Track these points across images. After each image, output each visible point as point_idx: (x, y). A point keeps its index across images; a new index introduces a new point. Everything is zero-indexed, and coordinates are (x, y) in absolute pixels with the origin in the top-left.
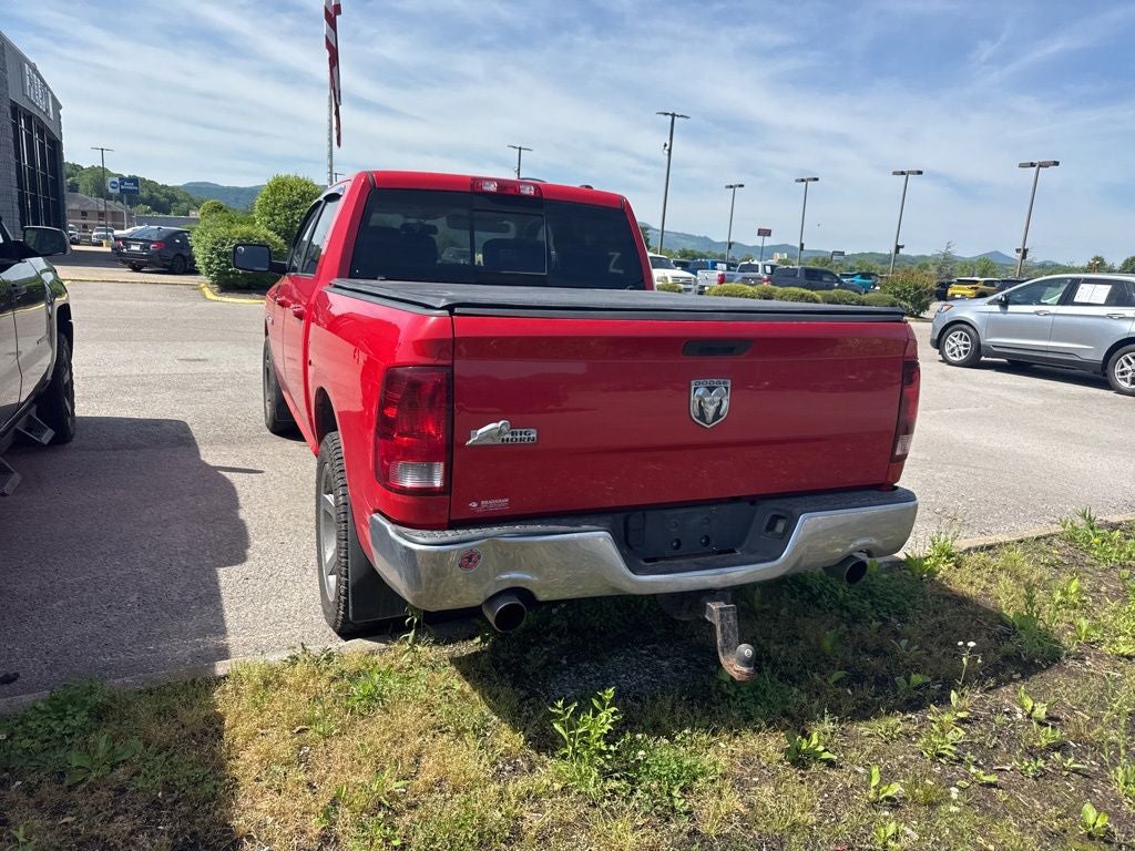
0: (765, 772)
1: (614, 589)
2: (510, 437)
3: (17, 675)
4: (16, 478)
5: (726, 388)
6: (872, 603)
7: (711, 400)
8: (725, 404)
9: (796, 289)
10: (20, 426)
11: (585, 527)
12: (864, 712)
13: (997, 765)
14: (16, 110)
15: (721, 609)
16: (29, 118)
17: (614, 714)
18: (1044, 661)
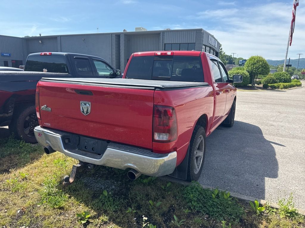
2: (47, 109)
5: (89, 105)
7: (86, 107)
14: (206, 46)
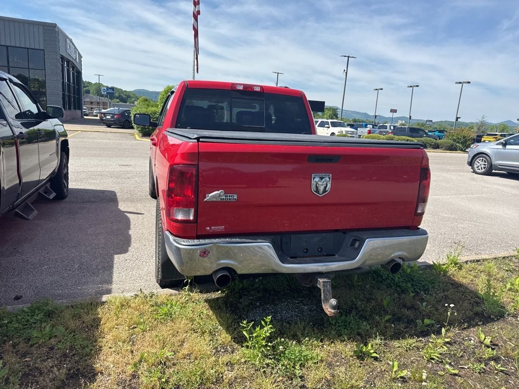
0: (343, 360)
1: (273, 270)
2: (225, 198)
3: (21, 297)
4: (35, 212)
5: (329, 178)
6: (412, 284)
7: (322, 183)
8: (329, 186)
9: (405, 137)
10: (41, 191)
11: (259, 241)
12: (398, 336)
13: (461, 365)
14: (63, 58)
15: (323, 282)
16: (68, 62)
17: (271, 328)
18: (496, 316)
